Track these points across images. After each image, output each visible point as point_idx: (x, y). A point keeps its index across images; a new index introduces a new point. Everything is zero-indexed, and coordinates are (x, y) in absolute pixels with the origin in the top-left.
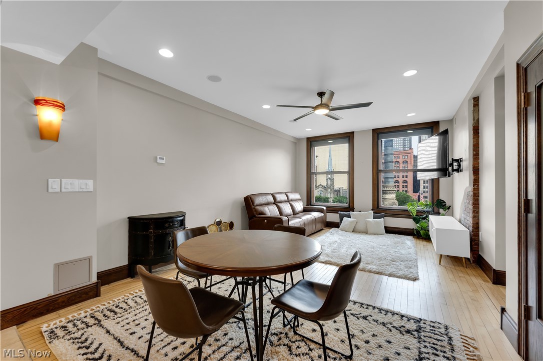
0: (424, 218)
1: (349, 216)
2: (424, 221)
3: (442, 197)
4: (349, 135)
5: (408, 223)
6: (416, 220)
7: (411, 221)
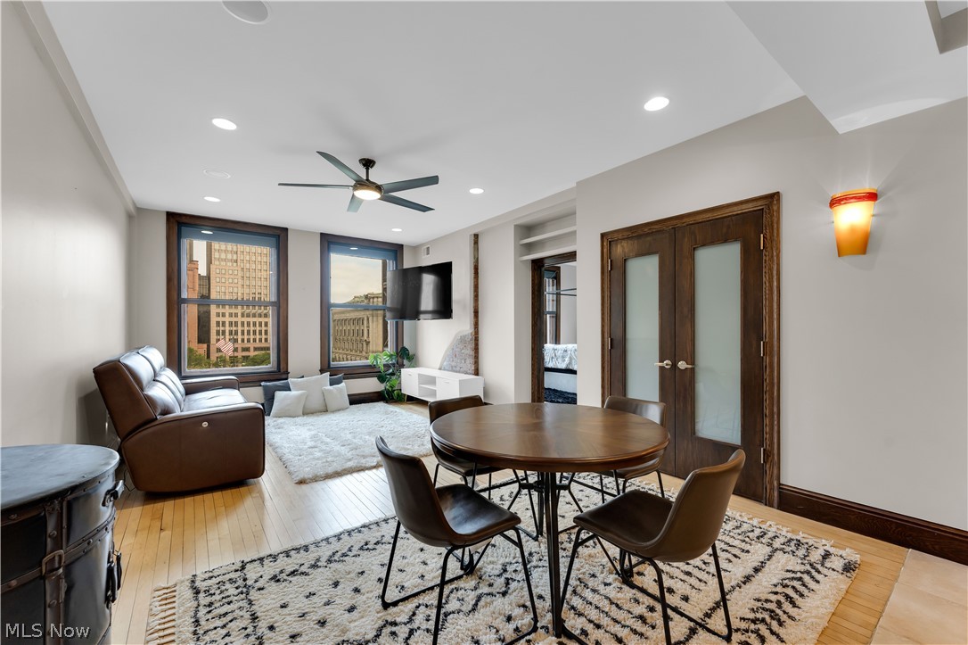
0: (393, 374)
1: (287, 388)
2: (394, 378)
3: (406, 345)
4: (278, 232)
5: (371, 385)
6: (382, 379)
7: (375, 380)
